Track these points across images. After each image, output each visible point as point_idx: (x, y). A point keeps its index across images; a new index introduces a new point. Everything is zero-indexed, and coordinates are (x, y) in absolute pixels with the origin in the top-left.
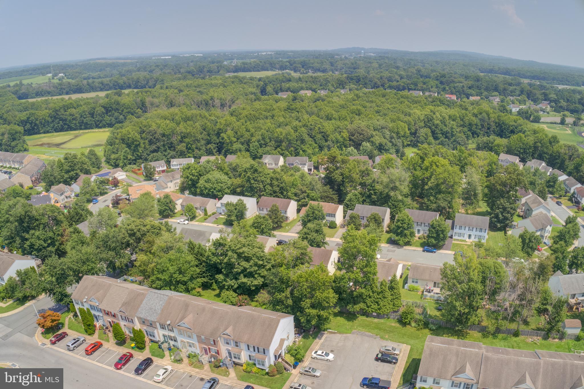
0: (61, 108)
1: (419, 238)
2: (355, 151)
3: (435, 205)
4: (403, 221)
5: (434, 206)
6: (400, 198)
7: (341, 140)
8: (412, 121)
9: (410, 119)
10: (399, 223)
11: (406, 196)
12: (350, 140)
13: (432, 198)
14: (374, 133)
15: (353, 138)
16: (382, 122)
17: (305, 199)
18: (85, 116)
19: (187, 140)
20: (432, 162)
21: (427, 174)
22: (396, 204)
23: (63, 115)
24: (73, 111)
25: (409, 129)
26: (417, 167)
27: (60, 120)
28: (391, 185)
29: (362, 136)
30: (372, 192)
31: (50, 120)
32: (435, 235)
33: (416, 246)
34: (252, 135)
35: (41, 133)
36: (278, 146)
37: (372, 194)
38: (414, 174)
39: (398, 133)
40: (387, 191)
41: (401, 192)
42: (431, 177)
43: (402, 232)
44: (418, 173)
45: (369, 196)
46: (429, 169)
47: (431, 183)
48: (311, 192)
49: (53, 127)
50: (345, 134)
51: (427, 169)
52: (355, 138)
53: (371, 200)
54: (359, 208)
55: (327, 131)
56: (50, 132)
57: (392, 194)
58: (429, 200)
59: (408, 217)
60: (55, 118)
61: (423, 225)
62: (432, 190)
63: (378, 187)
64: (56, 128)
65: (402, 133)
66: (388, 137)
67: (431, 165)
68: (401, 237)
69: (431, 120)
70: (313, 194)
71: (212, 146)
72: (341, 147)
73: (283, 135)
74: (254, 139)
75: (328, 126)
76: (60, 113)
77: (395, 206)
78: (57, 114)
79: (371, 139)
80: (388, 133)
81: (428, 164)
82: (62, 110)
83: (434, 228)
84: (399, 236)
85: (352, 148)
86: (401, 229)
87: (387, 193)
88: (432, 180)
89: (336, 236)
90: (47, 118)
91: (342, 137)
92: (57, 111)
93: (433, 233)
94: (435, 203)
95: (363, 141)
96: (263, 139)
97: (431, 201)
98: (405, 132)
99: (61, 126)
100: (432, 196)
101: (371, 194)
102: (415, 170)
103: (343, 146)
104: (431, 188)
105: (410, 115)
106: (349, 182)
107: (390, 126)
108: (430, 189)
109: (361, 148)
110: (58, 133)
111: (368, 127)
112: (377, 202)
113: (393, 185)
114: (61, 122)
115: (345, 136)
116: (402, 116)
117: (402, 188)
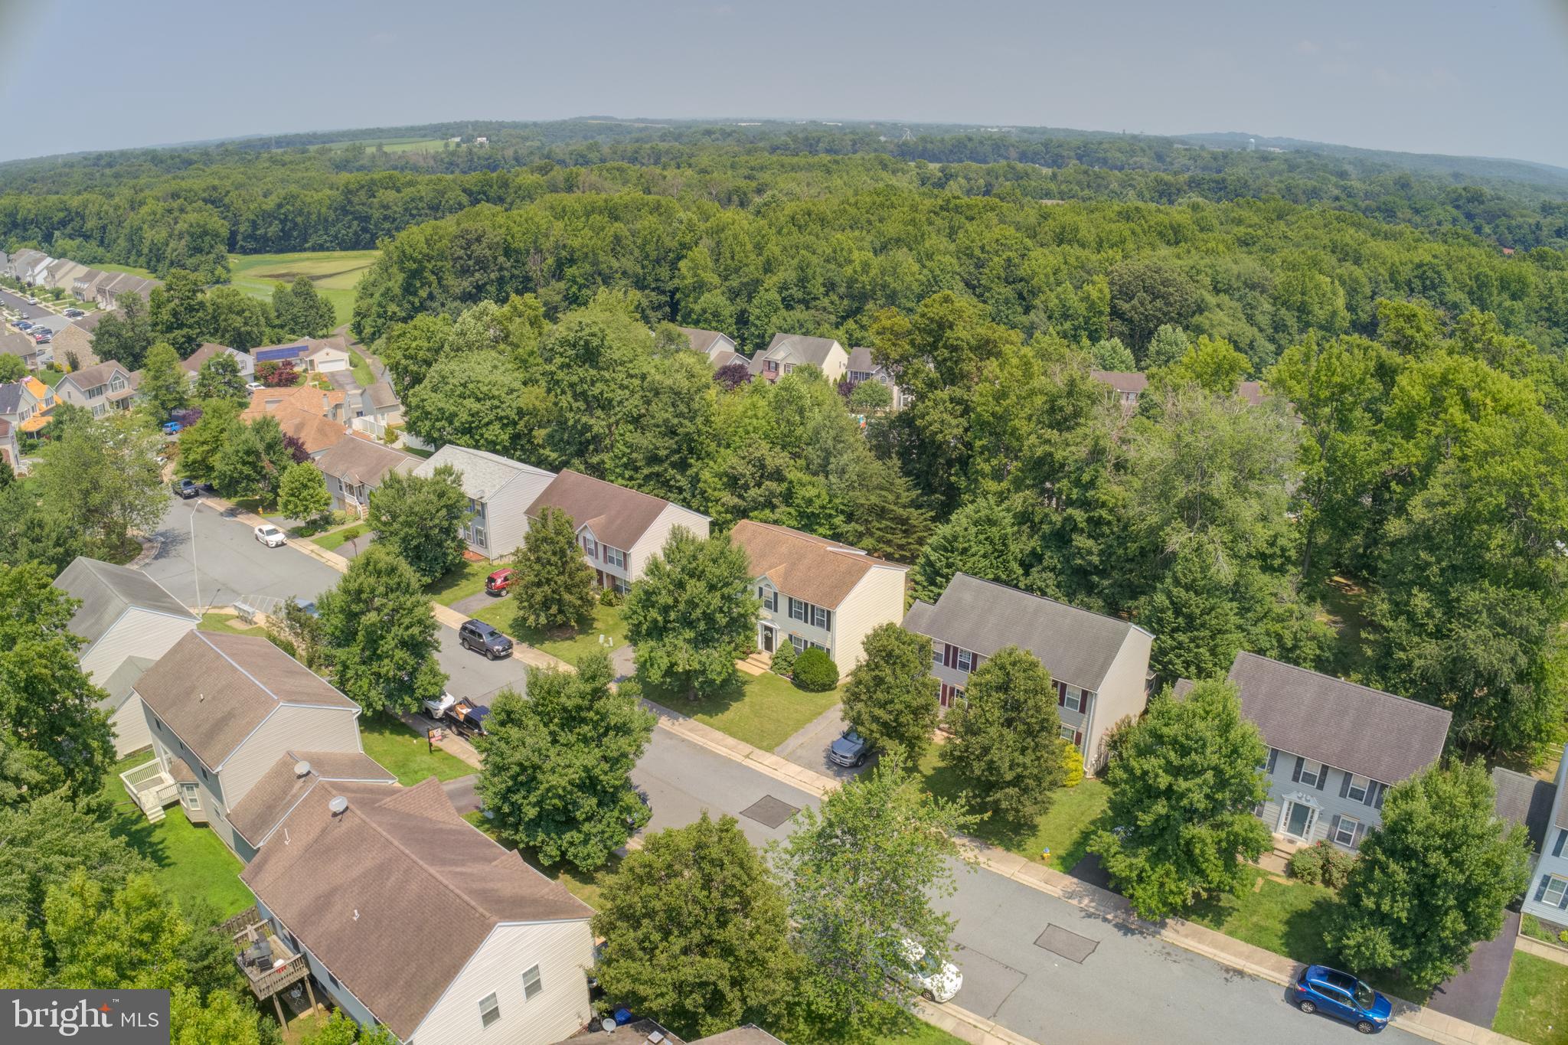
0: (363, 187)
1: (1291, 871)
2: (1127, 353)
3: (1432, 648)
4: (1184, 752)
5: (1427, 654)
6: (1225, 570)
7: (1082, 308)
8: (1364, 280)
9: (1358, 272)
10: (1152, 763)
11: (1268, 562)
12: (1116, 313)
13: (1421, 600)
14: (1211, 299)
15: (1126, 306)
16: (1248, 264)
17: (773, 507)
18: (414, 212)
19: (570, 271)
20: (1445, 381)
21: (1409, 453)
22: (1196, 603)
23: (363, 204)
24: (390, 196)
25: (1350, 308)
26: (1358, 413)
27: (356, 219)
28: (1183, 490)
29: (1159, 303)
30: (1079, 515)
31: (332, 216)
32: (1402, 910)
33: (1256, 937)
34: (768, 268)
35: (305, 250)
36: (852, 314)
37: (1075, 528)
38: (1333, 448)
39: (1303, 310)
40: (1154, 519)
41: (1240, 536)
42: (1428, 469)
43: (1163, 829)
44: (1355, 442)
45: (1061, 538)
46: (1421, 425)
47: (1429, 505)
48: (806, 478)
49: (336, 237)
50: (1099, 289)
51: (1406, 425)
52: (1134, 308)
53: (1067, 560)
54: (968, 597)
55: (1034, 274)
56: (328, 249)
57: (1178, 539)
58: (1400, 609)
59: (1226, 728)
60: (346, 212)
61: (1334, 783)
62: (1431, 550)
63: (1112, 490)
64: (343, 241)
65: (1320, 314)
66: (1264, 320)
67: (1438, 402)
68: (1156, 859)
69: (1434, 287)
70: (811, 492)
71: (647, 296)
72: (1075, 337)
73: (873, 272)
74: (771, 281)
75: (1042, 260)
76: (356, 200)
77: (1190, 618)
78: (350, 202)
79: (1197, 319)
80: (1267, 306)
81: (1418, 392)
82: (362, 193)
83: (1406, 854)
84: (1144, 852)
85: (1116, 341)
86: (1161, 808)
87: (1153, 531)
88: (1437, 488)
89: (793, 742)
90: (324, 210)
91: (1086, 298)
92: (350, 192)
93: (1390, 889)
94: (1439, 634)
95: (1160, 322)
96: (802, 282)
97: (1411, 617)
98: (1334, 313)
99: (356, 233)
100: (1425, 584)
101: (1070, 523)
102: (1345, 425)
103: (1084, 333)
104: (1424, 537)
105: (1357, 262)
106: (991, 452)
107: (1277, 281)
108: (1413, 539)
109: (1153, 347)
110: (343, 253)
111: (1193, 274)
112: (1103, 573)
113: (1195, 486)
114: (355, 223)
115: (1095, 295)
116: (1329, 260)
117: (1247, 511)
